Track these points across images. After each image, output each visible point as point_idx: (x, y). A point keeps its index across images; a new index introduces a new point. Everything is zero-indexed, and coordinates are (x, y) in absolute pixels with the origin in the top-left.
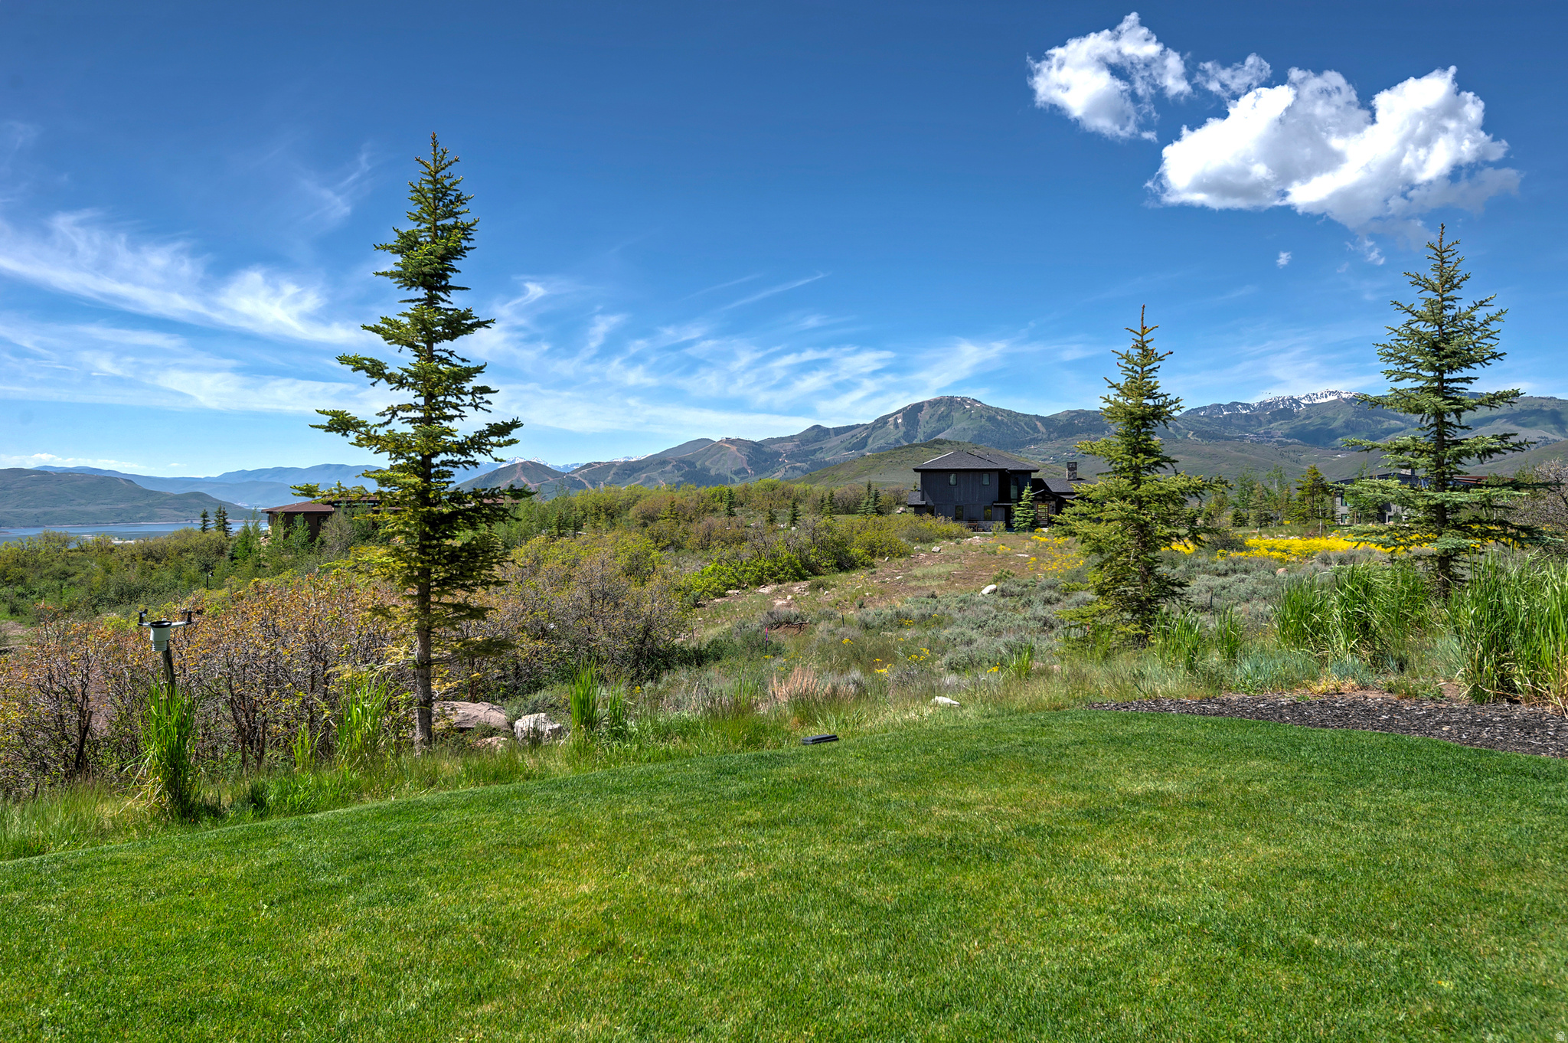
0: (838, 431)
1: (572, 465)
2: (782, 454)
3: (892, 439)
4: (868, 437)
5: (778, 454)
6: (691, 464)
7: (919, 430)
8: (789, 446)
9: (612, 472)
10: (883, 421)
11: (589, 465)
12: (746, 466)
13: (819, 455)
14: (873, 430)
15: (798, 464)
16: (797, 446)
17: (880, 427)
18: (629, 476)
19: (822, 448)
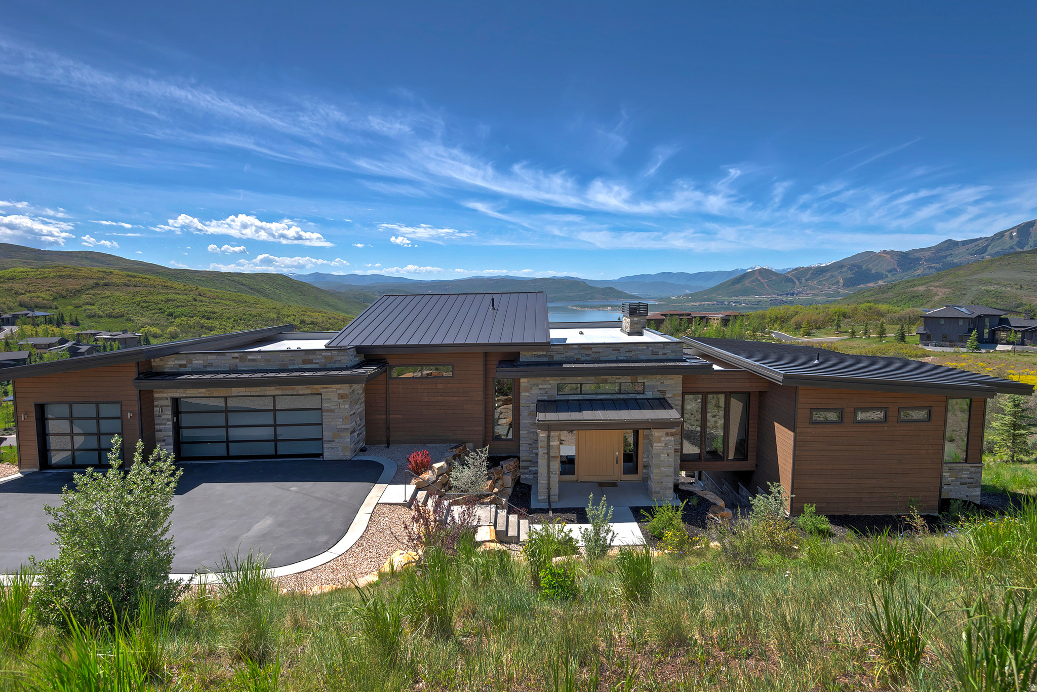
0: (964, 243)
1: (787, 269)
2: (922, 259)
3: (1007, 246)
4: (988, 245)
5: (919, 259)
6: (859, 267)
7: (1030, 239)
8: (928, 253)
9: (810, 273)
10: (1001, 235)
11: (796, 269)
12: (896, 267)
13: (949, 259)
14: (992, 241)
15: (934, 265)
16: (934, 253)
17: (998, 239)
18: (820, 274)
19: (952, 254)
